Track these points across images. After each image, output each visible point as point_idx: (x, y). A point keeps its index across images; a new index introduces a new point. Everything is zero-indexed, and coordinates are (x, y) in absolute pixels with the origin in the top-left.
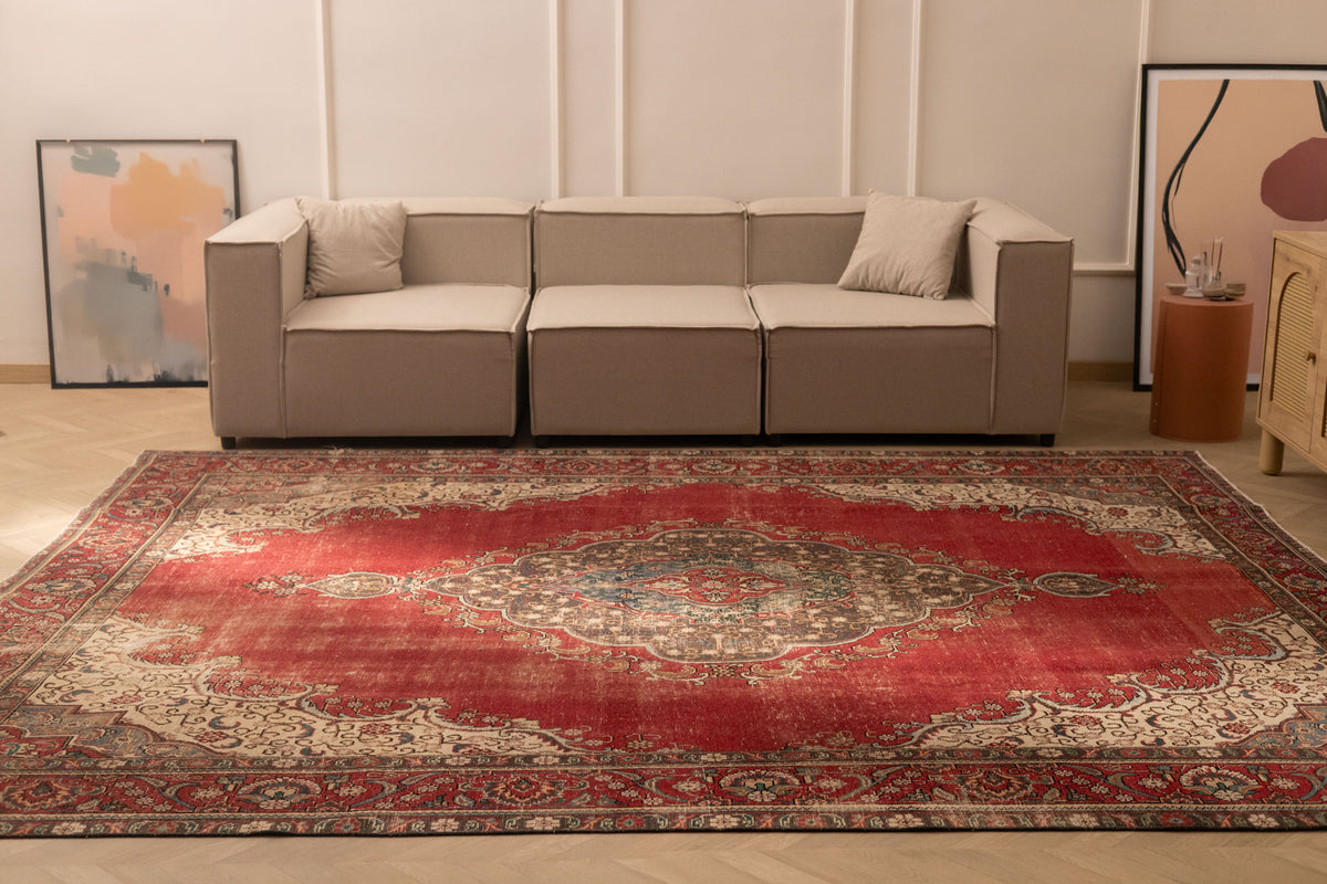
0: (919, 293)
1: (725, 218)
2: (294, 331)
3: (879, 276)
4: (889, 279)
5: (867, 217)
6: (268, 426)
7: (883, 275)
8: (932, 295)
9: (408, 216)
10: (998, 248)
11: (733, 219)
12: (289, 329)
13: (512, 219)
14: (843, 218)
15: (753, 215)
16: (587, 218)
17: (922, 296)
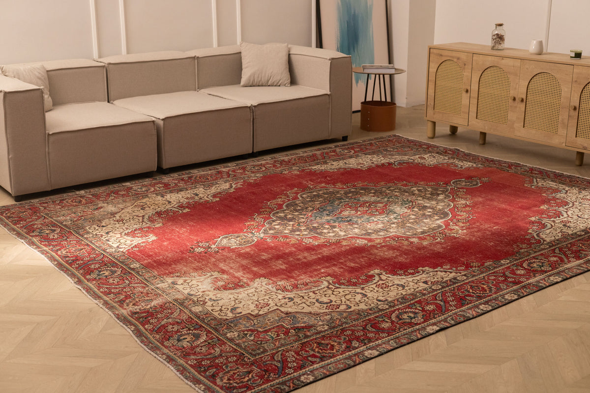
0: (279, 85)
1: (188, 60)
2: (53, 134)
3: (259, 80)
4: (264, 80)
5: (242, 55)
6: (42, 185)
7: (261, 78)
8: (285, 85)
9: (47, 71)
10: (330, 61)
11: (191, 59)
12: (50, 133)
13: (97, 68)
14: (232, 56)
15: (198, 57)
16: (130, 65)
17: (279, 86)
